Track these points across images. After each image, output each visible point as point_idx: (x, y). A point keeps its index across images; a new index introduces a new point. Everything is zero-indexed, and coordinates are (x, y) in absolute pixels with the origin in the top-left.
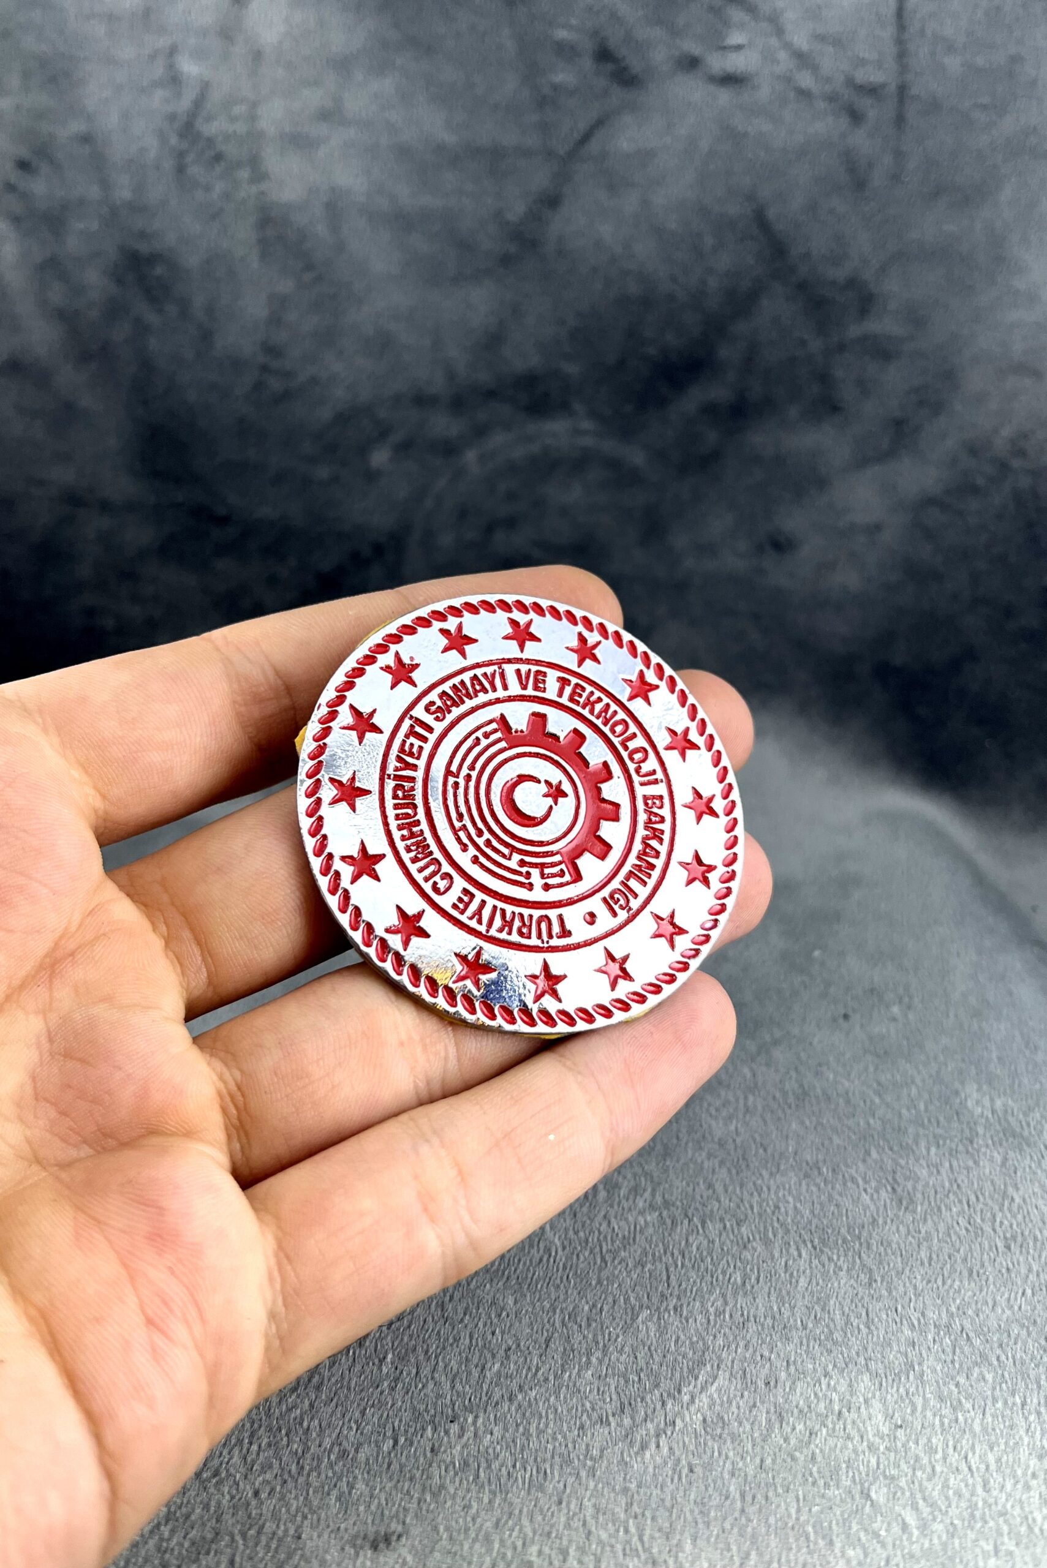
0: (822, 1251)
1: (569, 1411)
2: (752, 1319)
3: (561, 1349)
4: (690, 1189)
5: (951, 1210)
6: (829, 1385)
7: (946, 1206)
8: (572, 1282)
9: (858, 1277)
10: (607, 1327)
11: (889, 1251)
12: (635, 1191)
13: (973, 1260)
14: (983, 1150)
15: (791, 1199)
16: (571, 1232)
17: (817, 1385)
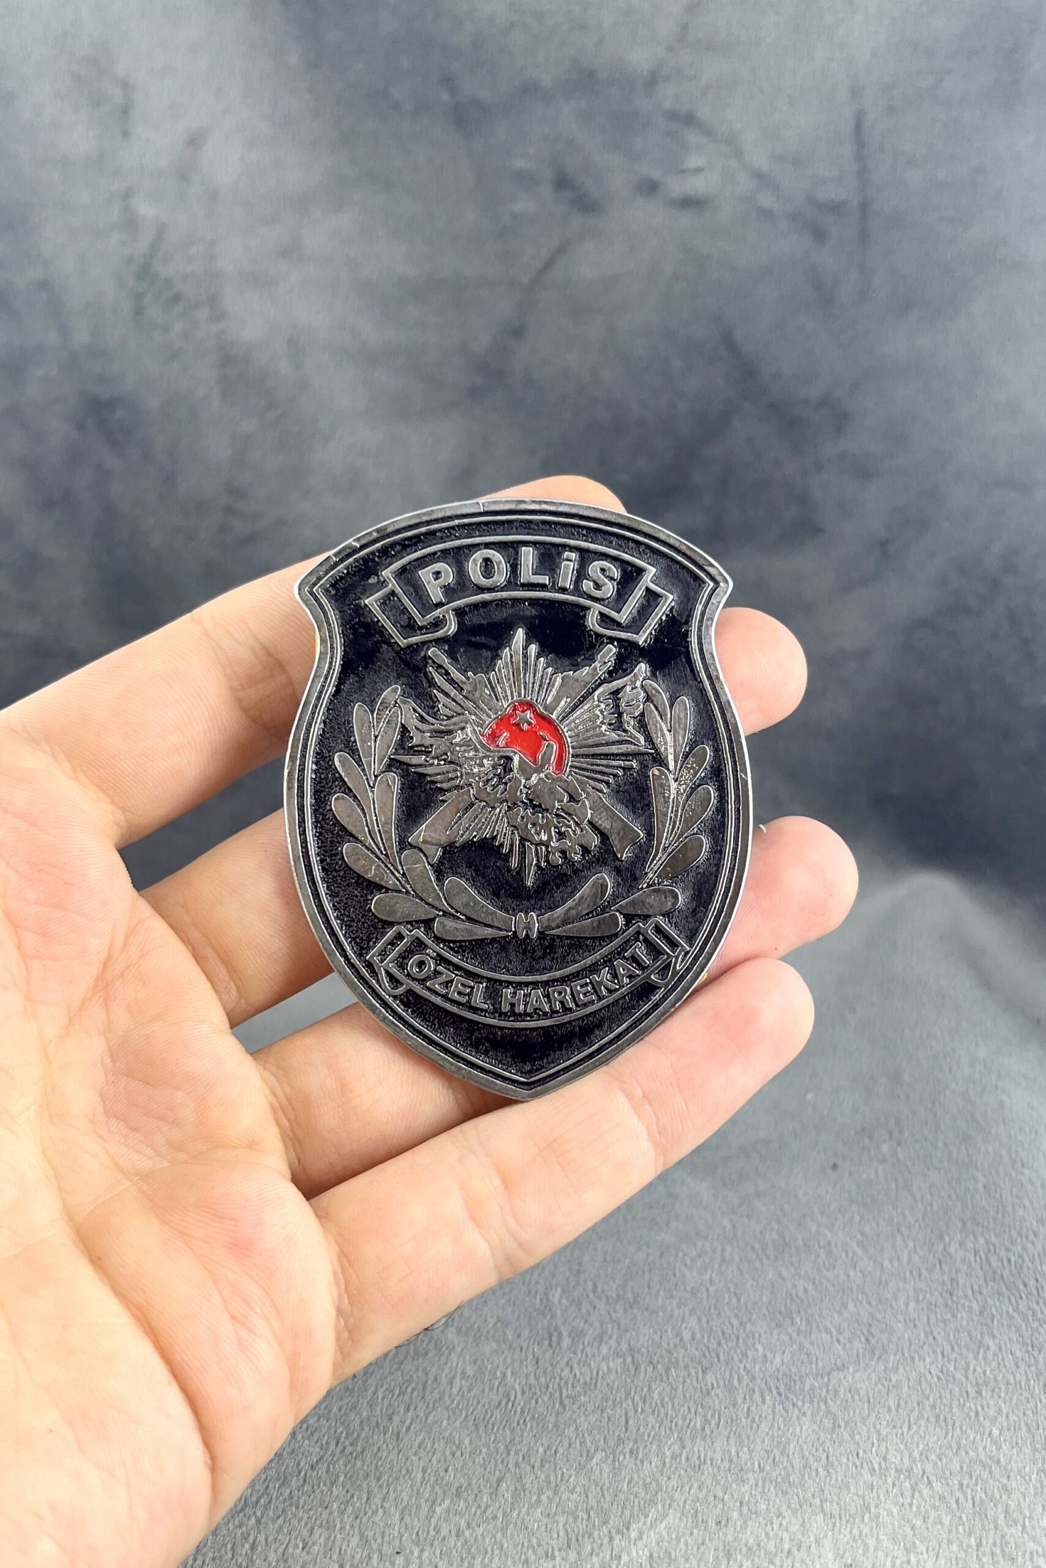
0: (787, 1398)
1: (515, 1545)
2: (708, 1462)
3: (512, 1488)
4: (657, 1337)
5: (924, 1360)
6: (781, 1524)
7: (920, 1357)
8: (529, 1425)
9: (821, 1422)
10: (561, 1468)
11: (857, 1397)
12: (601, 1338)
13: (942, 1407)
14: (962, 1301)
15: (760, 1349)
16: (532, 1379)
17: (769, 1525)
